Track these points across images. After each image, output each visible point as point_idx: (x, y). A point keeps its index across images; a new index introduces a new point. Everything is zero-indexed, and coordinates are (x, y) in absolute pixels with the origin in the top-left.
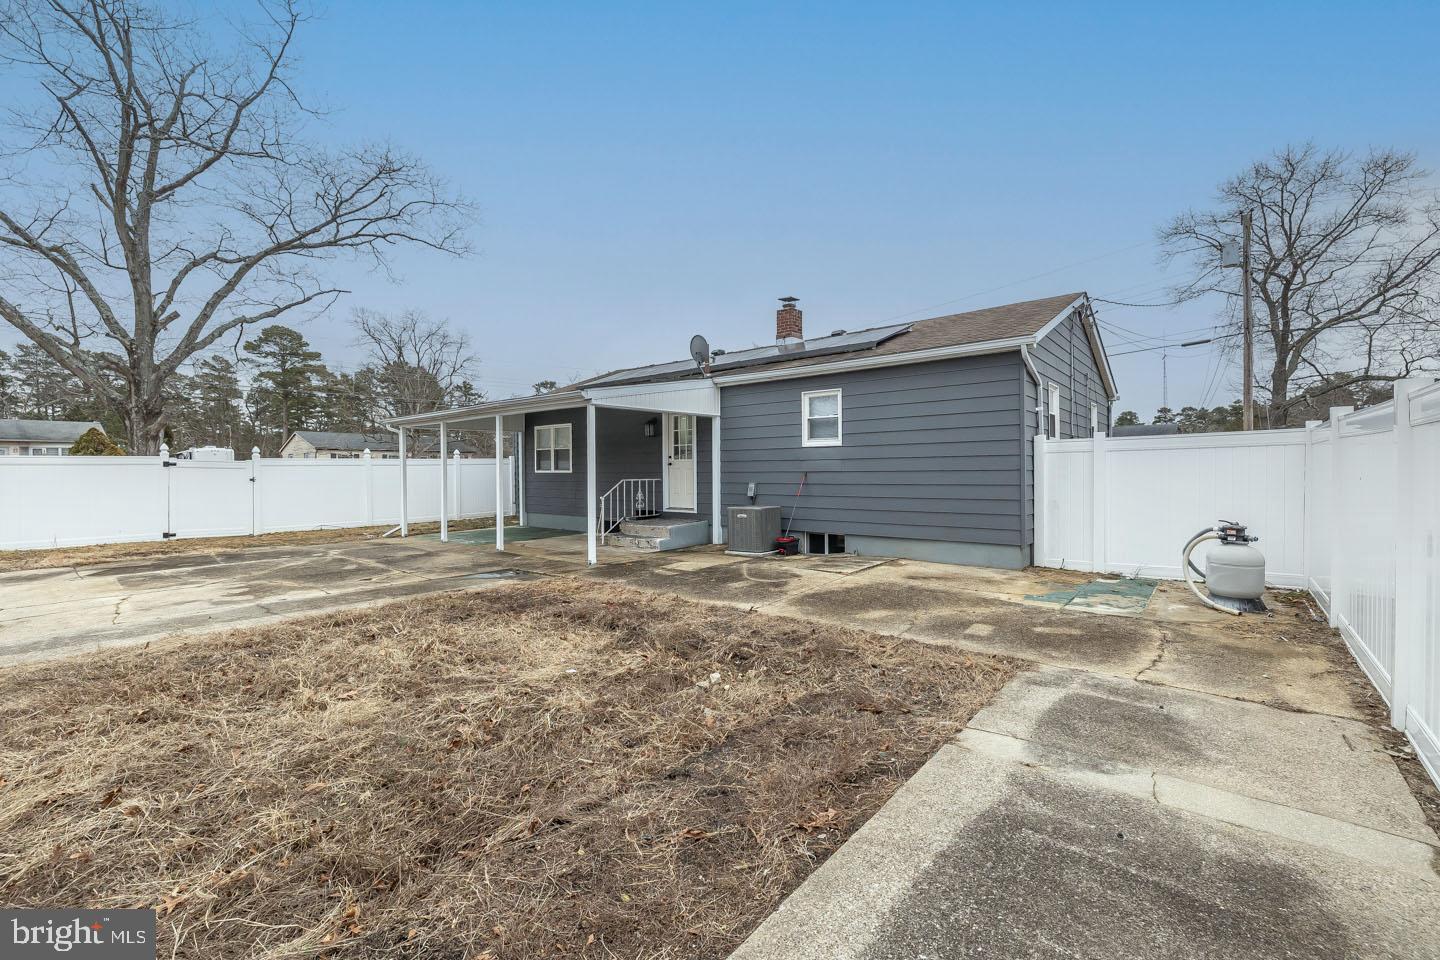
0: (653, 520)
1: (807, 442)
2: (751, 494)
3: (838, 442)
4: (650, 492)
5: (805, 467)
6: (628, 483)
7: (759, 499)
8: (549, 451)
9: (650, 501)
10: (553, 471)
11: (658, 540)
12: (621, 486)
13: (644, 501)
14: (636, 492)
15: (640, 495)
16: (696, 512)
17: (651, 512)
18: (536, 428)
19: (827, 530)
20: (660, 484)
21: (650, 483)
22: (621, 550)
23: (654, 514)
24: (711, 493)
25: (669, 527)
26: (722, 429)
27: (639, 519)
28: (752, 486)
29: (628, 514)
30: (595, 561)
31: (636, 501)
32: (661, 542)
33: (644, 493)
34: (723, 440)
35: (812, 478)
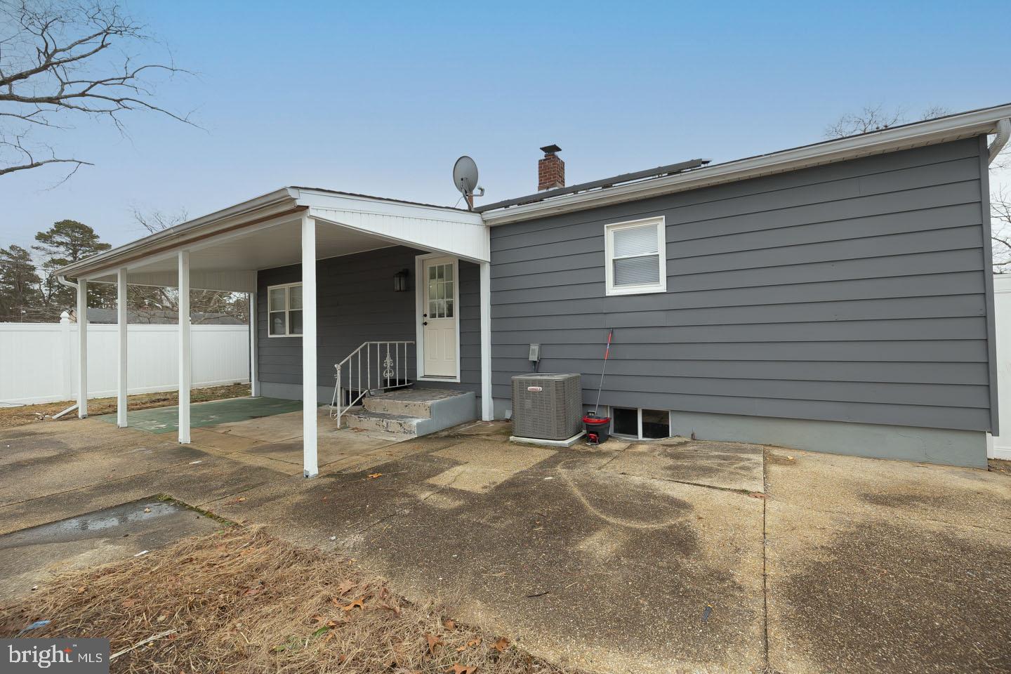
0: (405, 391)
1: (611, 290)
2: (533, 357)
3: (661, 287)
4: (401, 358)
5: (611, 321)
6: (374, 347)
7: (544, 364)
8: (284, 312)
9: (402, 369)
10: (288, 335)
11: (415, 422)
12: (364, 350)
13: (393, 368)
14: (383, 357)
15: (388, 360)
16: (458, 380)
17: (402, 382)
18: (270, 288)
19: (641, 404)
20: (413, 348)
21: (401, 346)
22: (362, 437)
23: (406, 384)
24: (480, 358)
25: (429, 403)
26: (493, 279)
27: (386, 391)
28: (535, 348)
29: (374, 385)
30: (316, 472)
31: (383, 369)
32: (418, 425)
33: (393, 357)
34: (493, 292)
35: (621, 336)
